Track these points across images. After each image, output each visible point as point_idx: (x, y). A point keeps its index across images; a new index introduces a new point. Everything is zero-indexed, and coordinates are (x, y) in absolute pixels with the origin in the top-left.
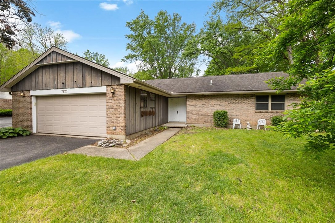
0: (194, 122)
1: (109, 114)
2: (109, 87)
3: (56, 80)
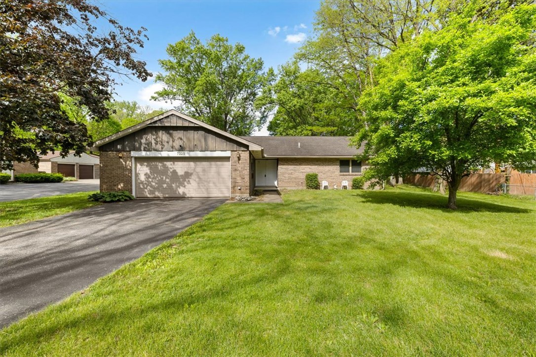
0: (286, 185)
1: (233, 176)
2: (233, 152)
3: (171, 143)
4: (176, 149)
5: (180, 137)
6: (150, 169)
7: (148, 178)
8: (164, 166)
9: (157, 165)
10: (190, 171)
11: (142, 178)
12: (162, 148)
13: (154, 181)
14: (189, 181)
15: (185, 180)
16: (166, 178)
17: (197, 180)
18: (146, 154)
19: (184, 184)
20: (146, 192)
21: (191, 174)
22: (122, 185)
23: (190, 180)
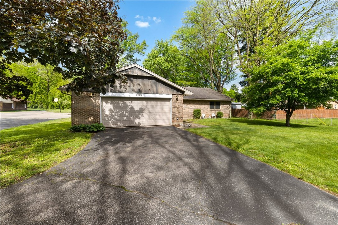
2: (174, 95)
3: (132, 87)
4: (135, 92)
5: (138, 83)
6: (114, 106)
7: (111, 113)
8: (125, 104)
9: (119, 103)
10: (143, 108)
11: (107, 112)
12: (125, 91)
13: (116, 115)
14: (142, 114)
15: (140, 114)
16: (126, 113)
17: (148, 113)
18: (112, 94)
19: (139, 117)
20: (110, 123)
21: (144, 109)
22: (92, 118)
23: (144, 114)
